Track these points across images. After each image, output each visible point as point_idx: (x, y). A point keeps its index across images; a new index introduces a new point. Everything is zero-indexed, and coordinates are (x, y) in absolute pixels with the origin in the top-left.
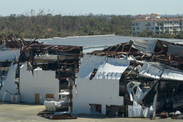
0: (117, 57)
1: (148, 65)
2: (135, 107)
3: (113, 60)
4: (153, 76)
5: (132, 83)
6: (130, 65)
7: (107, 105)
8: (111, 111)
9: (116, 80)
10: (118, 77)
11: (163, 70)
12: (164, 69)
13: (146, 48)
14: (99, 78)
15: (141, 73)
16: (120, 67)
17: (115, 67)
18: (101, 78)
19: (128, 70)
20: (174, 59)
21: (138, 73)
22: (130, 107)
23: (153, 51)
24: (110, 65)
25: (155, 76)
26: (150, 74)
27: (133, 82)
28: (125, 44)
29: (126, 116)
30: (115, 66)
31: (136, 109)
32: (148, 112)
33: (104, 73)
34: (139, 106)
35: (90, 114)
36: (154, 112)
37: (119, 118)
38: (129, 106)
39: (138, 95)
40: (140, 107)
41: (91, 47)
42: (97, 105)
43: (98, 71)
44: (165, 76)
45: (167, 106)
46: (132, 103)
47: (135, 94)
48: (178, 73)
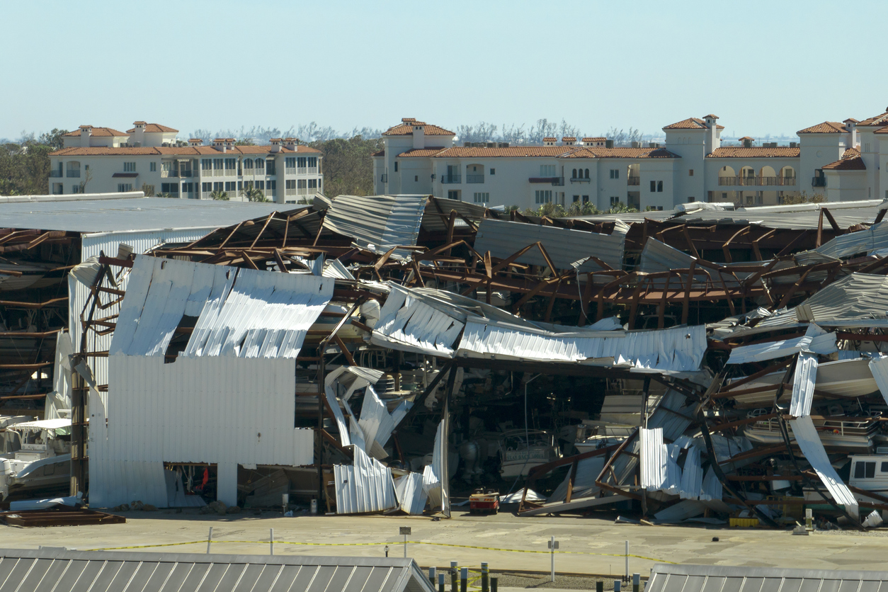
0: (277, 268)
1: (408, 300)
2: (363, 471)
3: (259, 278)
4: (427, 346)
5: (347, 372)
6: (333, 300)
7: (240, 467)
8: (252, 493)
9: (281, 359)
10: (291, 346)
11: (466, 319)
12: (469, 318)
13: (383, 231)
14: (205, 355)
15: (379, 332)
16: (292, 306)
17: (272, 309)
18: (216, 351)
19: (325, 317)
20: (505, 275)
21: (369, 330)
22: (340, 471)
23: (411, 243)
24: (250, 299)
25: (435, 345)
26: (413, 336)
27: (351, 369)
28: (291, 216)
29: (326, 507)
30: (270, 302)
31: (366, 480)
32: (415, 493)
33: (227, 332)
34: (378, 467)
35: (166, 506)
36: (443, 490)
37: (295, 516)
38: (336, 467)
39: (370, 421)
40: (382, 470)
41: (114, 232)
42: (197, 467)
43: (199, 326)
44: (474, 345)
45: (470, 471)
46: (347, 457)
47: (357, 418)
48: (529, 333)
